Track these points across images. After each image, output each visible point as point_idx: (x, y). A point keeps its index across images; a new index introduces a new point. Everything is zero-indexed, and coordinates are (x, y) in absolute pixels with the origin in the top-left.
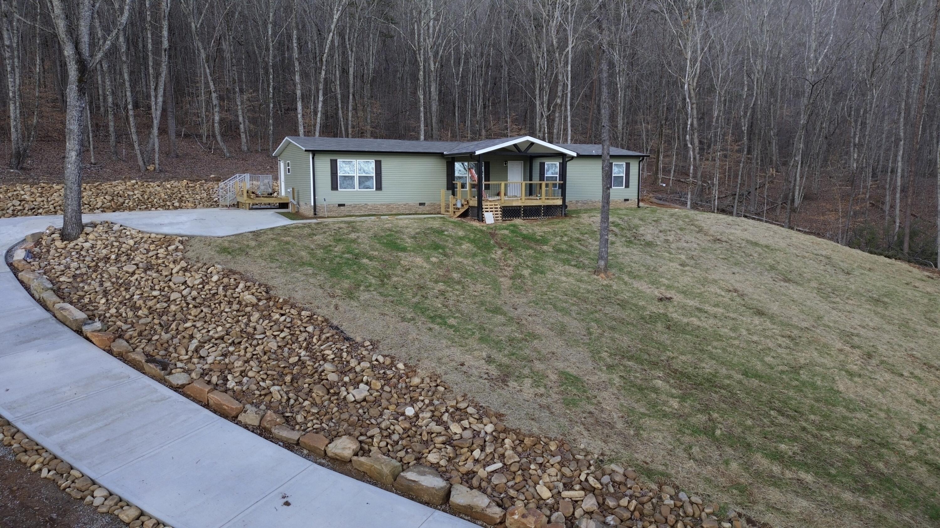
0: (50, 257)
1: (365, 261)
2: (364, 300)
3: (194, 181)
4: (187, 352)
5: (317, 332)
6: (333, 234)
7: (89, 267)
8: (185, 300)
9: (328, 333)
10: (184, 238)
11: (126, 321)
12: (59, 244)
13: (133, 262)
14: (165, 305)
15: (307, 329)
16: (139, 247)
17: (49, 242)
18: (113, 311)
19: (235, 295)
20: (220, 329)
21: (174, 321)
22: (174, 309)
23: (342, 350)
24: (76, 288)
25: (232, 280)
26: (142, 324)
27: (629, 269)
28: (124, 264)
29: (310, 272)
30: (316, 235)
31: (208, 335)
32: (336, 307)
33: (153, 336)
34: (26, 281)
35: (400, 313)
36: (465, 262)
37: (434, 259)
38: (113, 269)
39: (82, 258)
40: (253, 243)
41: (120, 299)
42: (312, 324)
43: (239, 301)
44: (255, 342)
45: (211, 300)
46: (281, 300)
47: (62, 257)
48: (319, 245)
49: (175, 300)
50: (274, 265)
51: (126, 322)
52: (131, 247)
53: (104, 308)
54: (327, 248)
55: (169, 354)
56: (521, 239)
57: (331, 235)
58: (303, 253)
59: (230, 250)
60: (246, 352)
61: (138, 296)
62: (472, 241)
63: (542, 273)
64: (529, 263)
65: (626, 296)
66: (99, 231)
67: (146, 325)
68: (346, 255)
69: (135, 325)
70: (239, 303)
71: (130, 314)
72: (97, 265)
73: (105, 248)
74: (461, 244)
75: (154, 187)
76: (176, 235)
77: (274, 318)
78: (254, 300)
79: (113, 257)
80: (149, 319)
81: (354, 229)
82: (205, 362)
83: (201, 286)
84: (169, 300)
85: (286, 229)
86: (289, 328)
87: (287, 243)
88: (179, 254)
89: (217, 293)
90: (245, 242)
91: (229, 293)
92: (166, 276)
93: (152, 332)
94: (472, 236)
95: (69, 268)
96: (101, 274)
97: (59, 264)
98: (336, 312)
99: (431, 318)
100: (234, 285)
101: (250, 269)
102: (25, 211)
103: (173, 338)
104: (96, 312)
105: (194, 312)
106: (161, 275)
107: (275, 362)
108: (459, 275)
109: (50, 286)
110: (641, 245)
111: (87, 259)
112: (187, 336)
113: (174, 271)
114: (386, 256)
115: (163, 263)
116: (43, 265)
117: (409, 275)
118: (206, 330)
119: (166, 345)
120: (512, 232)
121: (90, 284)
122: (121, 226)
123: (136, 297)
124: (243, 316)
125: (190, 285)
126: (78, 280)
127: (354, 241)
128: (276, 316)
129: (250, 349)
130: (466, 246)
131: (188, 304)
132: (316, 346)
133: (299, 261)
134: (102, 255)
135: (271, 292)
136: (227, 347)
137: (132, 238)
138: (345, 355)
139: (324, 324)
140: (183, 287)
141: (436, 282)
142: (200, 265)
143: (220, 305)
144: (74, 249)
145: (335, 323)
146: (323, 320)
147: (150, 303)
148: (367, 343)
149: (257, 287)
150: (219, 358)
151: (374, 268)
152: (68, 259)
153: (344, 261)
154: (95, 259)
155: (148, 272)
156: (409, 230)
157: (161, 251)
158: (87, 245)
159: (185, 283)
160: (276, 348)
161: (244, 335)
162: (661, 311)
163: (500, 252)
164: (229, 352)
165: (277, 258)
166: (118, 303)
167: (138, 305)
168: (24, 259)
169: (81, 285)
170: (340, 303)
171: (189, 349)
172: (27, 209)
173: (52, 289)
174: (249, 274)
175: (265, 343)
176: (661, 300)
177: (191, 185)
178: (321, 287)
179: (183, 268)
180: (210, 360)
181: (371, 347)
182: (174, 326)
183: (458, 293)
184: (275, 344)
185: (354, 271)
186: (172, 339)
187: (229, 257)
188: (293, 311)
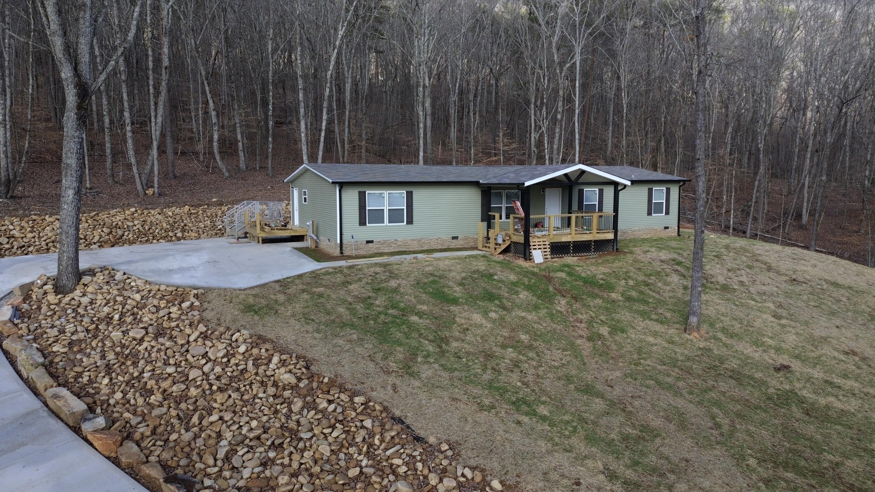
0: (41, 317)
1: (414, 319)
2: (426, 378)
3: (196, 207)
4: (216, 460)
5: (378, 430)
6: (370, 281)
7: (88, 331)
8: (208, 380)
9: (391, 429)
10: (200, 291)
11: (135, 411)
12: (52, 298)
13: (141, 325)
14: (183, 387)
15: (364, 423)
16: (147, 303)
17: (40, 296)
18: (118, 395)
19: (268, 373)
20: (254, 424)
21: (195, 410)
22: (194, 394)
23: (414, 457)
24: (73, 361)
25: (263, 350)
26: (156, 416)
27: (721, 325)
28: (129, 327)
29: (355, 337)
30: (351, 284)
31: (240, 433)
32: (394, 388)
33: (170, 434)
34: (11, 351)
35: (475, 398)
36: (529, 317)
37: (493, 315)
38: (116, 335)
39: (79, 318)
40: (281, 298)
41: (127, 377)
42: (369, 415)
43: (274, 381)
44: (301, 445)
45: (239, 380)
46: (326, 380)
47: (56, 317)
48: (356, 297)
49: (194, 379)
50: (310, 328)
51: (134, 414)
52: (138, 303)
53: (108, 391)
54: (365, 300)
55: (191, 464)
56: (582, 284)
57: (368, 283)
58: (341, 310)
59: (256, 308)
60: (291, 460)
61: (150, 374)
62: (529, 288)
63: (623, 331)
64: (603, 318)
65: (734, 364)
66: (99, 281)
67: (160, 417)
68: (391, 311)
69: (147, 418)
70: (275, 384)
71: (140, 401)
72: (97, 328)
73: (106, 304)
74: (517, 293)
75: (154, 216)
76: (190, 287)
77: (321, 407)
78: (294, 381)
79: (117, 317)
80: (164, 410)
81: (393, 276)
82: (239, 477)
83: (225, 360)
84: (187, 379)
85: (315, 275)
86: (340, 422)
87: (321, 295)
88: (196, 313)
89: (245, 370)
90: (272, 296)
91: (261, 370)
92: (182, 345)
93: (169, 428)
94: (526, 281)
95: (64, 332)
96: (102, 341)
97: (53, 327)
98: (396, 396)
99: (514, 403)
100: (266, 358)
101: (282, 334)
102: (14, 250)
103: (196, 437)
104: (97, 396)
105: (220, 397)
106: (176, 342)
107: (331, 477)
108: (527, 336)
109: (41, 360)
110: (717, 289)
111: (86, 320)
112: (214, 435)
113: (192, 339)
114: (437, 311)
115: (177, 326)
116: (32, 328)
117: (469, 337)
118: (237, 426)
119: (187, 449)
120: (569, 274)
121: (89, 356)
122: (124, 274)
123: (146, 375)
124: (282, 404)
125: (213, 358)
126: (75, 349)
127: (395, 290)
128: (324, 405)
129: (296, 457)
130: (524, 295)
131: (211, 385)
132: (380, 451)
133: (338, 320)
134: (102, 315)
135: (312, 368)
136: (266, 451)
137: (138, 292)
138: (419, 465)
139: (384, 415)
140: (204, 361)
141: (504, 347)
142: (222, 329)
143: (251, 388)
144: (69, 304)
145: (397, 413)
146: (382, 409)
147: (165, 385)
148: (445, 447)
149: (294, 361)
150: (257, 470)
151: (427, 328)
152: (62, 320)
153: (390, 319)
154: (95, 319)
155: (161, 340)
156: (453, 274)
157: (174, 309)
158: (85, 300)
159: (205, 355)
160: (329, 455)
161: (287, 434)
162: (787, 387)
163: (563, 302)
164: (269, 459)
165: (313, 317)
166: (123, 385)
167: (148, 386)
168: (11, 320)
169: (79, 357)
170: (398, 382)
171: (218, 456)
172: (16, 247)
173: (43, 365)
174: (282, 342)
175: (315, 446)
176: (778, 369)
177: (193, 211)
178: (371, 358)
179: (201, 333)
180: (246, 473)
181: (450, 453)
182: (195, 420)
183: (534, 363)
184: (328, 448)
185: (405, 333)
186: (194, 439)
187: (256, 318)
188: (343, 396)
